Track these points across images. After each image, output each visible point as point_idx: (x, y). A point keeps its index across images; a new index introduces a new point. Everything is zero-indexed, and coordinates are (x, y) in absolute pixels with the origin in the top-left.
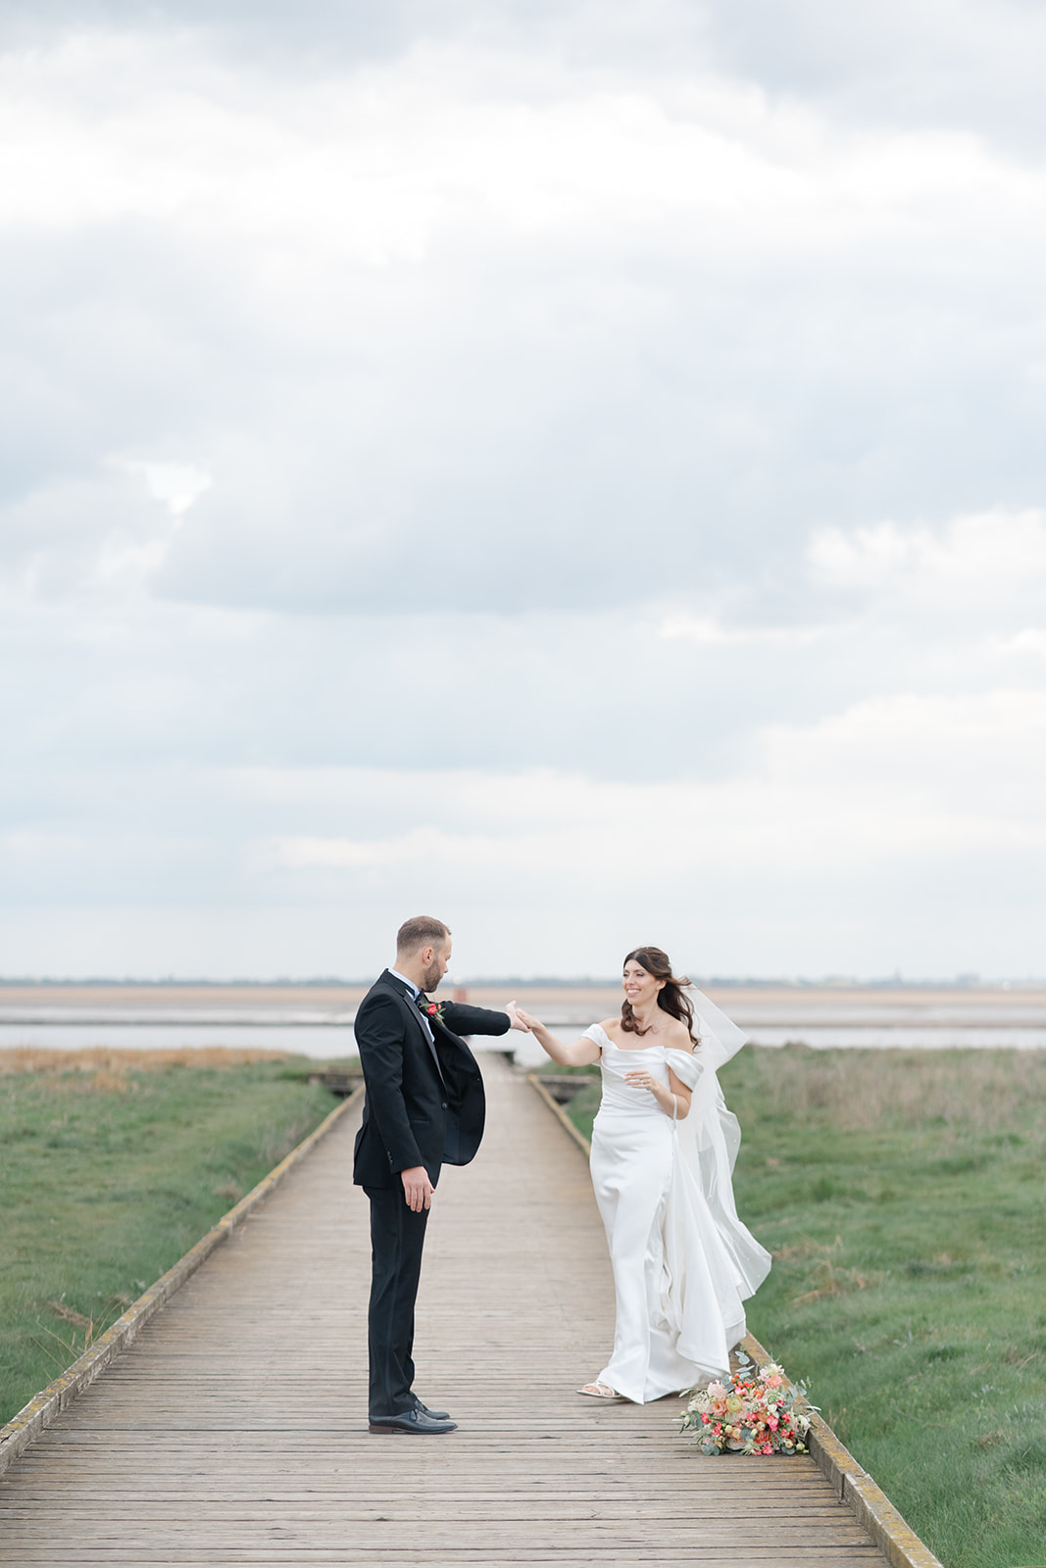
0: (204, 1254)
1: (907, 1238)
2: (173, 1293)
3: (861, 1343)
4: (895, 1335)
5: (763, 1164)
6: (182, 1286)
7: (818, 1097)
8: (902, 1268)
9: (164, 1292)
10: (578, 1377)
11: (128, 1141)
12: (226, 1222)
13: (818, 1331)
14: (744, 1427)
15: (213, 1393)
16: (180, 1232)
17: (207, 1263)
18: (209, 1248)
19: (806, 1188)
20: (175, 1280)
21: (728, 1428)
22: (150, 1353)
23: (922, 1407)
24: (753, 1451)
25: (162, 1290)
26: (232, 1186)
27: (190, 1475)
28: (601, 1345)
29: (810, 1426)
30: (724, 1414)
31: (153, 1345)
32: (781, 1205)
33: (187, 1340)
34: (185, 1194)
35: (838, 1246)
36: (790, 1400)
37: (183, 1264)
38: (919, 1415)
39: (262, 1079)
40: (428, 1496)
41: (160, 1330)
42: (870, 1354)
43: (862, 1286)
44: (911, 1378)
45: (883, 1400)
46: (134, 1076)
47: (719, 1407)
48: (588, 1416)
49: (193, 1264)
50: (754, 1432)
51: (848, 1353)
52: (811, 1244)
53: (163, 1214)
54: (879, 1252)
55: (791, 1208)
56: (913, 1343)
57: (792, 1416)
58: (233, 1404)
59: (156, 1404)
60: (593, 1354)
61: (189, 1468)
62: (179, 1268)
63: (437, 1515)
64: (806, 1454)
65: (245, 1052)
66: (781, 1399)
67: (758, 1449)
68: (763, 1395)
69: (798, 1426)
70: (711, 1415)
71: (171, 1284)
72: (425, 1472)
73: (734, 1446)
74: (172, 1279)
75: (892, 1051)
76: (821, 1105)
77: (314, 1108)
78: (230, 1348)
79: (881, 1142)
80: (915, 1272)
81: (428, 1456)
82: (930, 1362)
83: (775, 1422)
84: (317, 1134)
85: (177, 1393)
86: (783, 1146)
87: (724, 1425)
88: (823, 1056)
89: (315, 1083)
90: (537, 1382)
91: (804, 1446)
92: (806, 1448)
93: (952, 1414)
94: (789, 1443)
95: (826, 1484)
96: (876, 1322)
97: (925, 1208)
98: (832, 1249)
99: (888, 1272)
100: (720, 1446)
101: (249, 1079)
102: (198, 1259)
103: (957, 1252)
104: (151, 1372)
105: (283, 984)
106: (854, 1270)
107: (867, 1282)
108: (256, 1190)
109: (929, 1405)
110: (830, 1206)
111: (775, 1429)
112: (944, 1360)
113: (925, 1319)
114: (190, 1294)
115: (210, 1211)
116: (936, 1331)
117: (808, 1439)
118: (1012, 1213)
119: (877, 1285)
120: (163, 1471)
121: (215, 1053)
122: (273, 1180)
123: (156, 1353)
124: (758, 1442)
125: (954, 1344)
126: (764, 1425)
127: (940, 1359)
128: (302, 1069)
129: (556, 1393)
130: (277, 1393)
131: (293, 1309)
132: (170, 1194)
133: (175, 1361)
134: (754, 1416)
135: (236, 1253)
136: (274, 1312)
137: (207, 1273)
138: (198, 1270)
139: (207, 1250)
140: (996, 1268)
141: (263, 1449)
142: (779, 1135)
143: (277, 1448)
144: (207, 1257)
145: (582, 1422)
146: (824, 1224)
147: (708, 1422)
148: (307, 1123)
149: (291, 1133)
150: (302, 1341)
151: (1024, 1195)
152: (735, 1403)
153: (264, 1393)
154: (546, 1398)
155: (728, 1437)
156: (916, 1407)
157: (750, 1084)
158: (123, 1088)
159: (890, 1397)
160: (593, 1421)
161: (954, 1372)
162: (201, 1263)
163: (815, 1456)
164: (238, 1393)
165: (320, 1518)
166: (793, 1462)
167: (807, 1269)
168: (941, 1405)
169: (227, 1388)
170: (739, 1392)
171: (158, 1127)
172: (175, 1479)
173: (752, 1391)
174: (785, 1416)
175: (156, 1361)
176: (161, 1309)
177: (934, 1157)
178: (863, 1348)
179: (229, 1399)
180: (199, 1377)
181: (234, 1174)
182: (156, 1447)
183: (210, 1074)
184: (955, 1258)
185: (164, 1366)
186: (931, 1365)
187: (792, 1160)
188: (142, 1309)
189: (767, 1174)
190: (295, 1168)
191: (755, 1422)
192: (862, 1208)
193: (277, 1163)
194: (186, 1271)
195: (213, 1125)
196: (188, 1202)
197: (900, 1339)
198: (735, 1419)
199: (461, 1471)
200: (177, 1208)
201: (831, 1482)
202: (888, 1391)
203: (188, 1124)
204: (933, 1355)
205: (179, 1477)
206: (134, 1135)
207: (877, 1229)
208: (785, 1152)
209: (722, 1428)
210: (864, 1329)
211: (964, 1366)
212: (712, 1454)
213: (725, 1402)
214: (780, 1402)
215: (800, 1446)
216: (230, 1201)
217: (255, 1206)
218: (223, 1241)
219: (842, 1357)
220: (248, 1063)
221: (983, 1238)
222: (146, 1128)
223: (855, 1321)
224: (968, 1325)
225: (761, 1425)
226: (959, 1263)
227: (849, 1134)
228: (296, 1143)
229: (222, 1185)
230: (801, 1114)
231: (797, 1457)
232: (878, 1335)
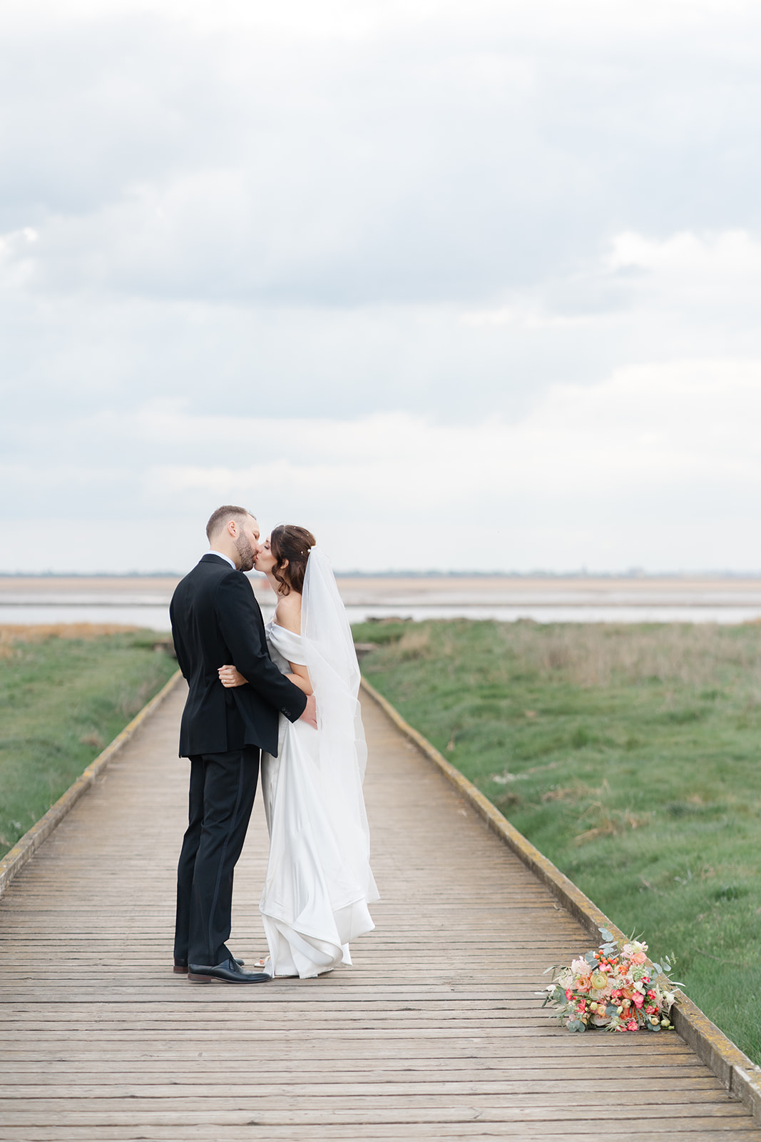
0: (70, 803)
1: (660, 781)
2: (41, 843)
3: (646, 878)
4: (675, 873)
5: (522, 715)
6: (49, 835)
7: (557, 660)
8: (664, 808)
9: (33, 844)
10: (423, 934)
11: (12, 697)
12: (89, 773)
13: (603, 866)
14: (609, 1004)
15: (76, 955)
16: (51, 777)
17: (73, 812)
18: (74, 798)
19: (566, 737)
20: (43, 831)
21: (593, 1005)
22: (17, 909)
23: (716, 944)
24: (618, 1028)
25: (31, 842)
26: (93, 735)
27: (50, 1061)
28: (435, 897)
29: (675, 1001)
30: (588, 990)
31: (20, 900)
32: (547, 751)
33: (52, 894)
34: (57, 743)
35: (605, 789)
36: (655, 976)
37: (52, 814)
38: (715, 952)
39: (118, 647)
40: (298, 1090)
41: (28, 882)
42: (655, 890)
43: (634, 825)
44: (701, 916)
45: (679, 937)
46: (19, 645)
47: (583, 984)
48: (442, 981)
49: (59, 815)
50: (620, 1009)
51: (635, 888)
52: (582, 786)
53: (38, 760)
54: (641, 794)
55: (556, 754)
56: (693, 880)
57: (658, 992)
58: (94, 969)
59: (20, 969)
60: (430, 907)
61: (50, 1052)
62: (47, 819)
63: (312, 1116)
64: (672, 1030)
65: (105, 627)
66: (646, 975)
67: (623, 1025)
68: (628, 970)
69: (663, 1003)
70: (575, 991)
71: (39, 835)
72: (292, 1055)
73: (598, 1022)
74: (40, 831)
75: (600, 625)
76: (559, 667)
77: (160, 670)
78: (93, 903)
79: (613, 697)
80: (677, 812)
81: (292, 1034)
82: (716, 901)
83: (641, 999)
84: (164, 692)
85: (41, 956)
86: (535, 701)
87: (588, 1002)
88: (547, 629)
89: (159, 651)
90: (385, 940)
91: (669, 1022)
92: (671, 1024)
93: (745, 951)
94: (656, 1020)
95: (705, 1071)
96: (655, 859)
97: (666, 753)
98: (602, 792)
99: (654, 813)
100: (586, 1023)
101: (108, 647)
102: (65, 809)
103: (708, 795)
104: (17, 930)
105: (134, 575)
106: (627, 811)
107: (638, 822)
108: (115, 742)
109: (722, 942)
110: (587, 752)
111: (640, 1006)
112: (729, 899)
113: (699, 858)
114: (57, 843)
115: (76, 757)
116: (711, 869)
117: (673, 1014)
118: (739, 758)
119: (648, 824)
120: (22, 1056)
121: (82, 627)
122: (128, 733)
123: (23, 909)
124: (623, 1018)
125: (735, 884)
126: (629, 1003)
127: (725, 898)
128: (149, 639)
129: (405, 954)
130: (136, 955)
131: (150, 859)
132: (44, 743)
133: (40, 918)
134: (618, 993)
135: (98, 802)
136: (133, 862)
137: (72, 821)
138: (64, 819)
139: (73, 800)
140: (744, 809)
141: (125, 1026)
142: (531, 691)
143: (139, 1025)
144: (72, 806)
145: (437, 989)
146: (588, 768)
147: (572, 998)
148: (154, 683)
149: (142, 690)
150: (160, 894)
151: (746, 742)
152: (600, 980)
153: (125, 955)
154: (398, 960)
155: (592, 1014)
156: (712, 945)
157: (498, 650)
158: (10, 654)
159: (684, 934)
160: (447, 988)
161: (741, 910)
162: (67, 812)
163: (685, 1035)
164: (101, 956)
165: (187, 1122)
166: (661, 1040)
167: (581, 809)
168: (732, 943)
169: (88, 949)
170: (603, 968)
171: (36, 686)
172: (35, 1067)
173: (617, 968)
174: (650, 993)
175: (22, 918)
176: (30, 860)
177: (662, 710)
178: (647, 884)
179: (91, 962)
180: (63, 937)
181: (96, 724)
182: (17, 1025)
183: (78, 643)
184: (705, 799)
185: (30, 924)
186: (718, 904)
187: (545, 712)
188: (11, 863)
189: (530, 724)
190: (146, 722)
191: (621, 998)
192: (615, 754)
193: (132, 716)
194: (54, 821)
195: (80, 684)
196: (58, 750)
197: (680, 876)
198: (598, 996)
199: (327, 1055)
200: (50, 755)
201: (710, 1068)
202: (682, 929)
203: (61, 683)
204: (718, 895)
205: (39, 1064)
206: (17, 692)
207: (633, 773)
208: (540, 706)
209: (588, 1005)
210: (645, 866)
211: (750, 906)
212: (578, 1031)
213: (589, 979)
214: (645, 978)
215: (665, 1022)
216: (94, 751)
217: (115, 757)
218: (87, 790)
219: (630, 892)
220: (107, 635)
221: (723, 780)
222: (27, 686)
223: (635, 859)
224: (738, 862)
225: (627, 1003)
226: (711, 804)
227: (586, 691)
228: (148, 699)
229: (88, 735)
230: (543, 674)
231: (663, 1034)
232: (660, 871)
